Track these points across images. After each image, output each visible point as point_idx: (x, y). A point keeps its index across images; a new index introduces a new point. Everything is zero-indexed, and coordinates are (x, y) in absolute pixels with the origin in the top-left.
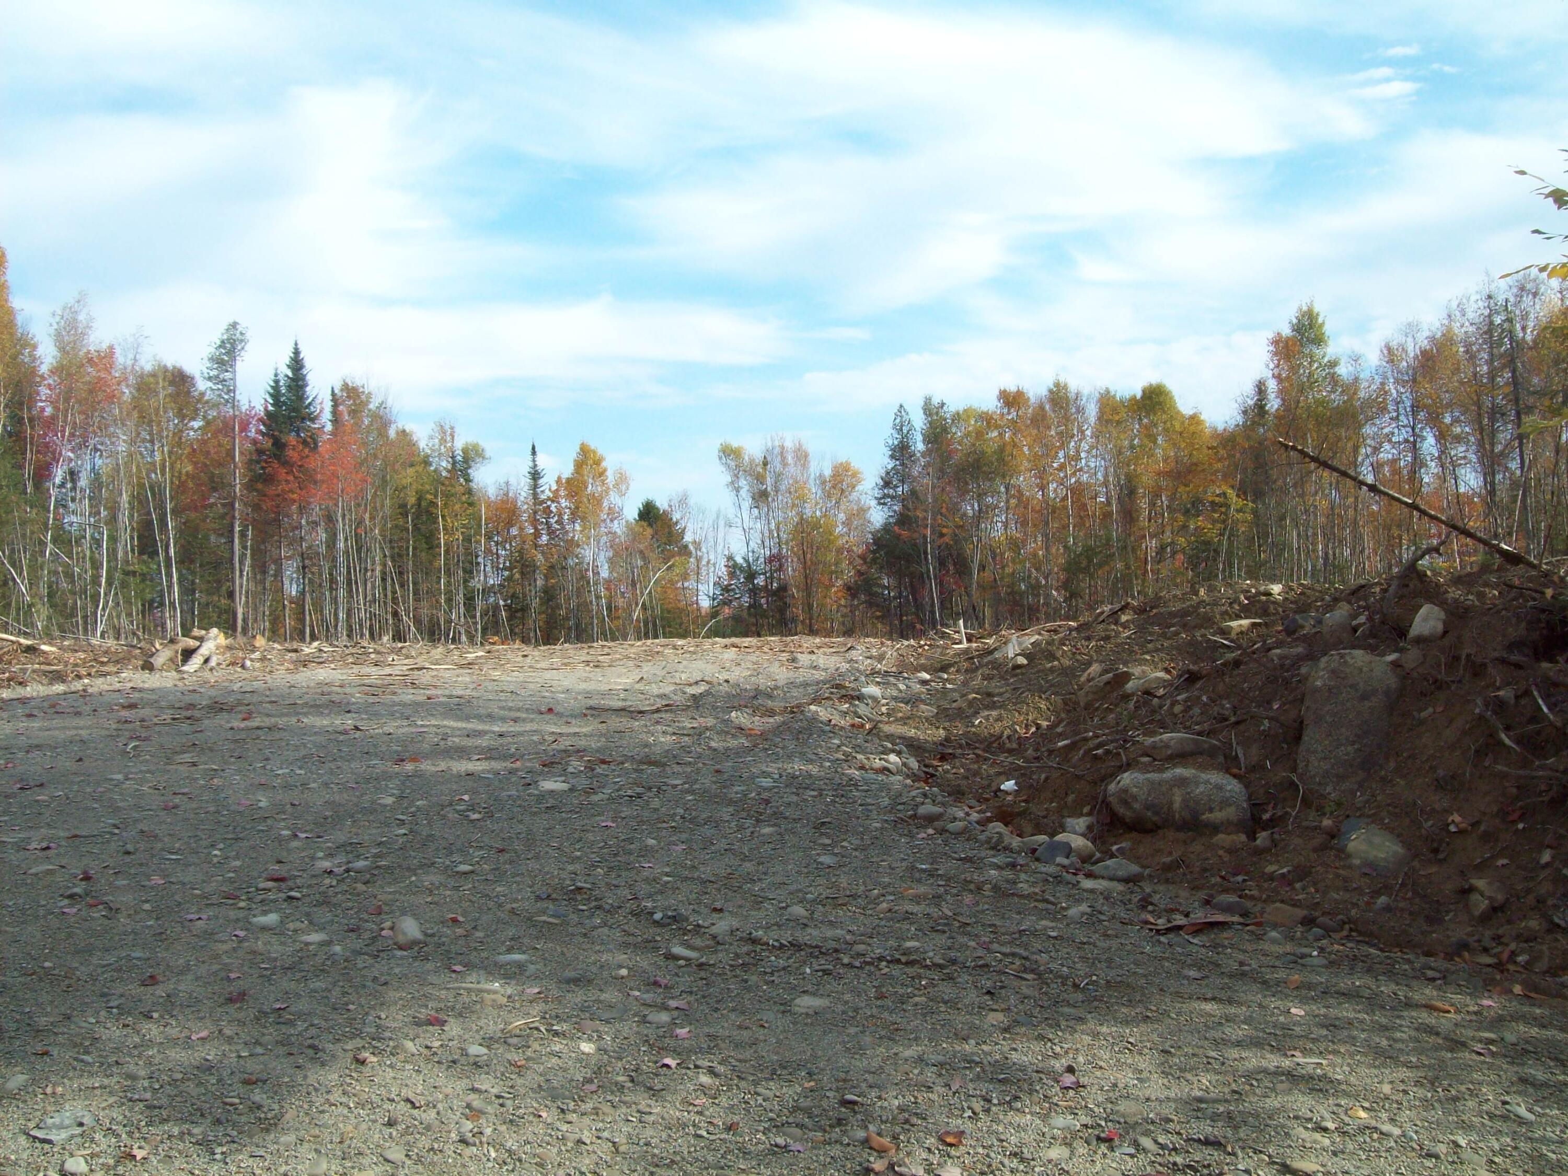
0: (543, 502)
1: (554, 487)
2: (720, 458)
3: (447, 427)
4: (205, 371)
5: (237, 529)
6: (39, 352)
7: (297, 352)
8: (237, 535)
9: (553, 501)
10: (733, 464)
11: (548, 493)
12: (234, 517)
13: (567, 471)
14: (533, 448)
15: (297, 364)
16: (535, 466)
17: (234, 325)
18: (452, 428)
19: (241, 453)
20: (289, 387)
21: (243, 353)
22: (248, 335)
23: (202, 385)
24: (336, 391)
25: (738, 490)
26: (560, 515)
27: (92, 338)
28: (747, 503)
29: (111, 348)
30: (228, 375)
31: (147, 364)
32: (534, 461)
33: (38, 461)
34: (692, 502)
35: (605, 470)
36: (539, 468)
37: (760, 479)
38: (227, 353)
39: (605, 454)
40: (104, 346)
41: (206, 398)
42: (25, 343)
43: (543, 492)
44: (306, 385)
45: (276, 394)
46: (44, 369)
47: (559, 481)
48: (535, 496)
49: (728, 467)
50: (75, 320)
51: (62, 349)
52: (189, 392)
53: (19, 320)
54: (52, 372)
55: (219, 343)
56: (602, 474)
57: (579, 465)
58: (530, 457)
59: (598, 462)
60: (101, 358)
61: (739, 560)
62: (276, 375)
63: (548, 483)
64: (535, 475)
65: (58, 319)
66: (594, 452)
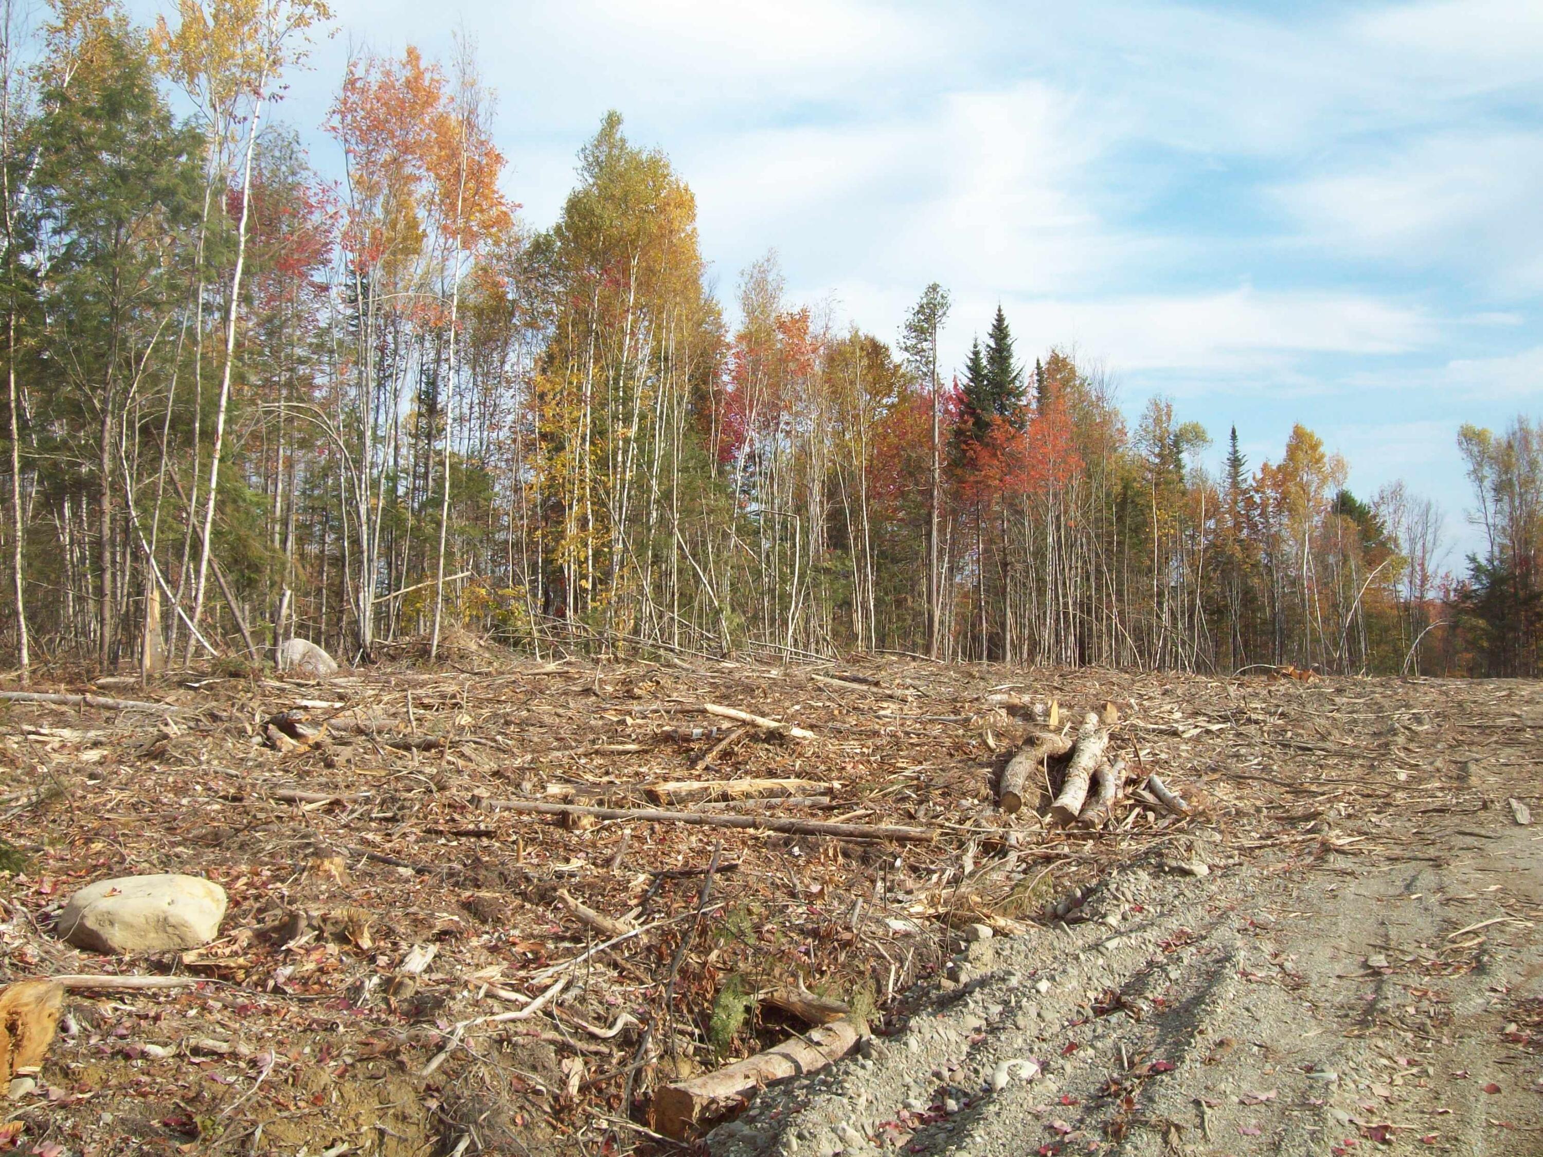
0: (1245, 492)
1: (1259, 476)
2: (1460, 444)
3: (1163, 405)
4: (902, 340)
5: (936, 520)
6: (725, 318)
7: (1000, 319)
8: (935, 527)
9: (1257, 491)
10: (1475, 449)
11: (1250, 481)
12: (932, 506)
13: (1278, 457)
14: (1234, 432)
15: (1000, 331)
16: (1236, 452)
17: (934, 288)
18: (1168, 406)
19: (941, 434)
20: (992, 360)
21: (944, 319)
22: (950, 299)
23: (897, 356)
24: (1042, 364)
25: (1481, 480)
26: (1264, 505)
27: (782, 302)
28: (1490, 495)
29: (804, 311)
30: (925, 345)
31: (840, 332)
32: (1234, 446)
33: (722, 441)
34: (1408, 492)
35: (1322, 456)
36: (1240, 455)
37: (1507, 468)
38: (926, 320)
39: (1324, 439)
40: (796, 310)
41: (902, 371)
42: (710, 311)
43: (1245, 480)
44: (1010, 356)
45: (975, 367)
46: (730, 338)
47: (1265, 468)
48: (1235, 484)
49: (1470, 453)
50: (764, 280)
51: (750, 313)
52: (882, 364)
53: (704, 282)
54: (741, 338)
55: (917, 308)
56: (1318, 461)
57: (1292, 451)
58: (1229, 442)
59: (1314, 447)
60: (794, 321)
61: (1483, 562)
62: (975, 346)
63: (1251, 471)
64: (1235, 462)
65: (747, 278)
66: (1311, 436)
